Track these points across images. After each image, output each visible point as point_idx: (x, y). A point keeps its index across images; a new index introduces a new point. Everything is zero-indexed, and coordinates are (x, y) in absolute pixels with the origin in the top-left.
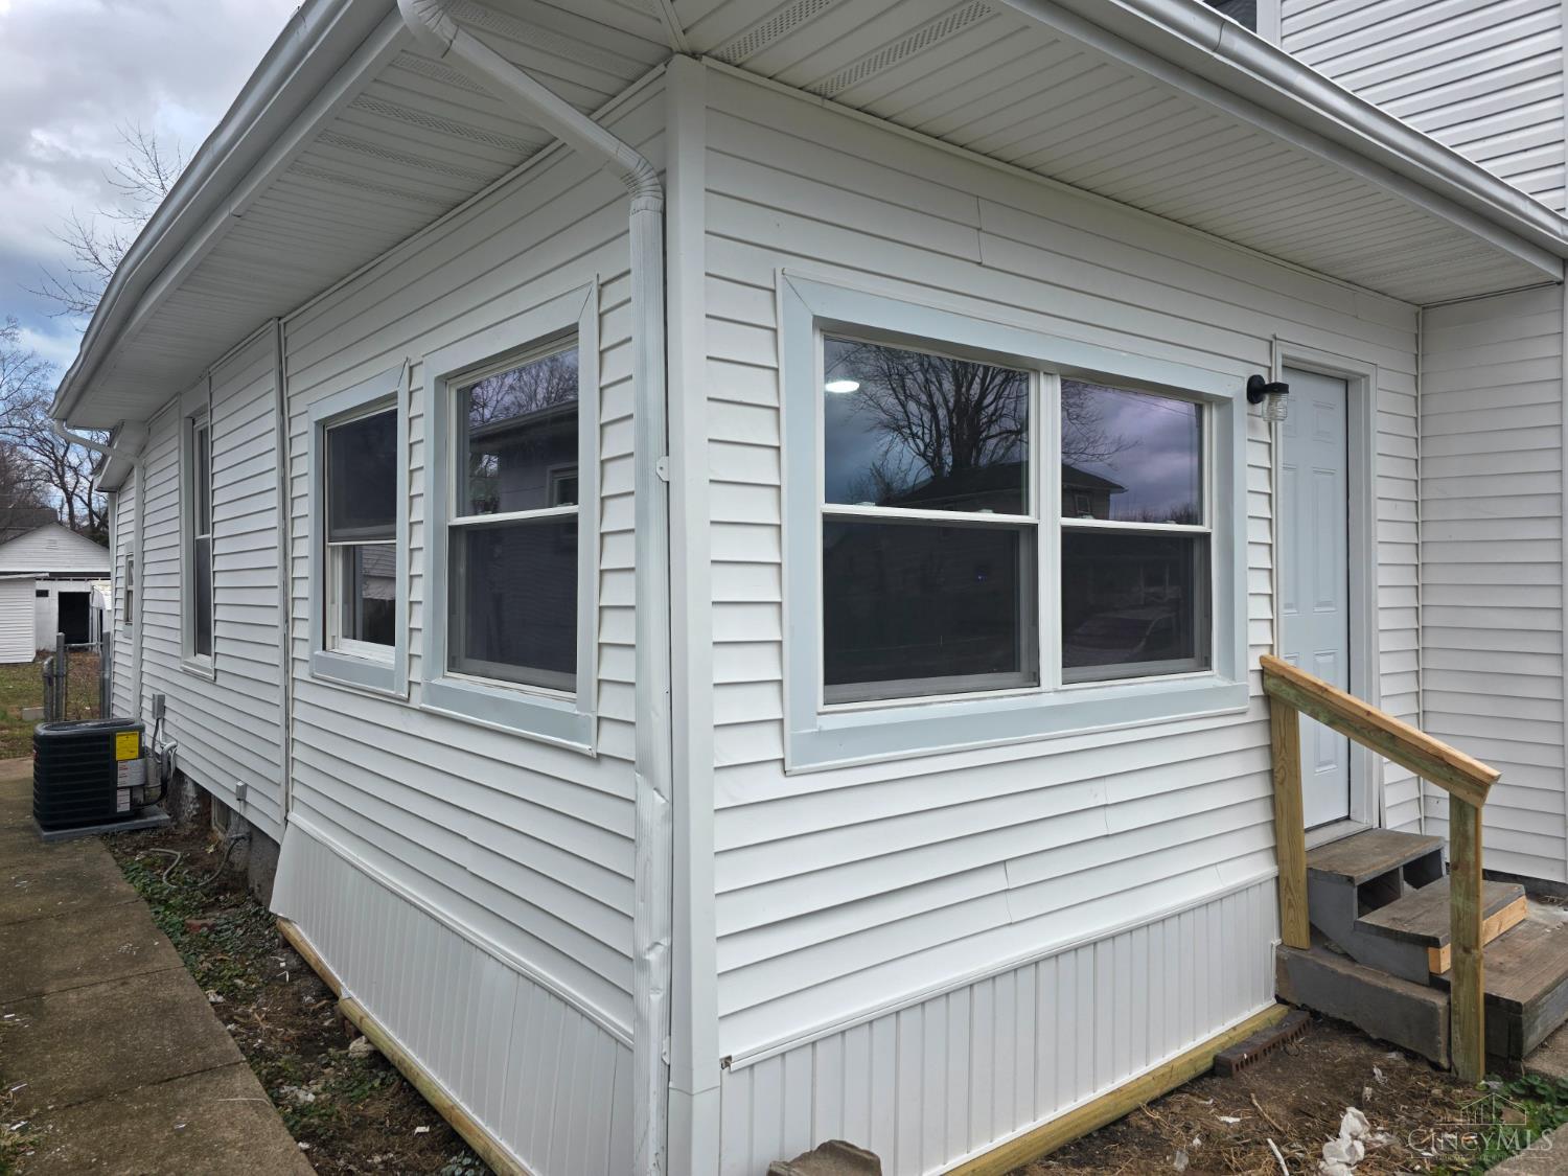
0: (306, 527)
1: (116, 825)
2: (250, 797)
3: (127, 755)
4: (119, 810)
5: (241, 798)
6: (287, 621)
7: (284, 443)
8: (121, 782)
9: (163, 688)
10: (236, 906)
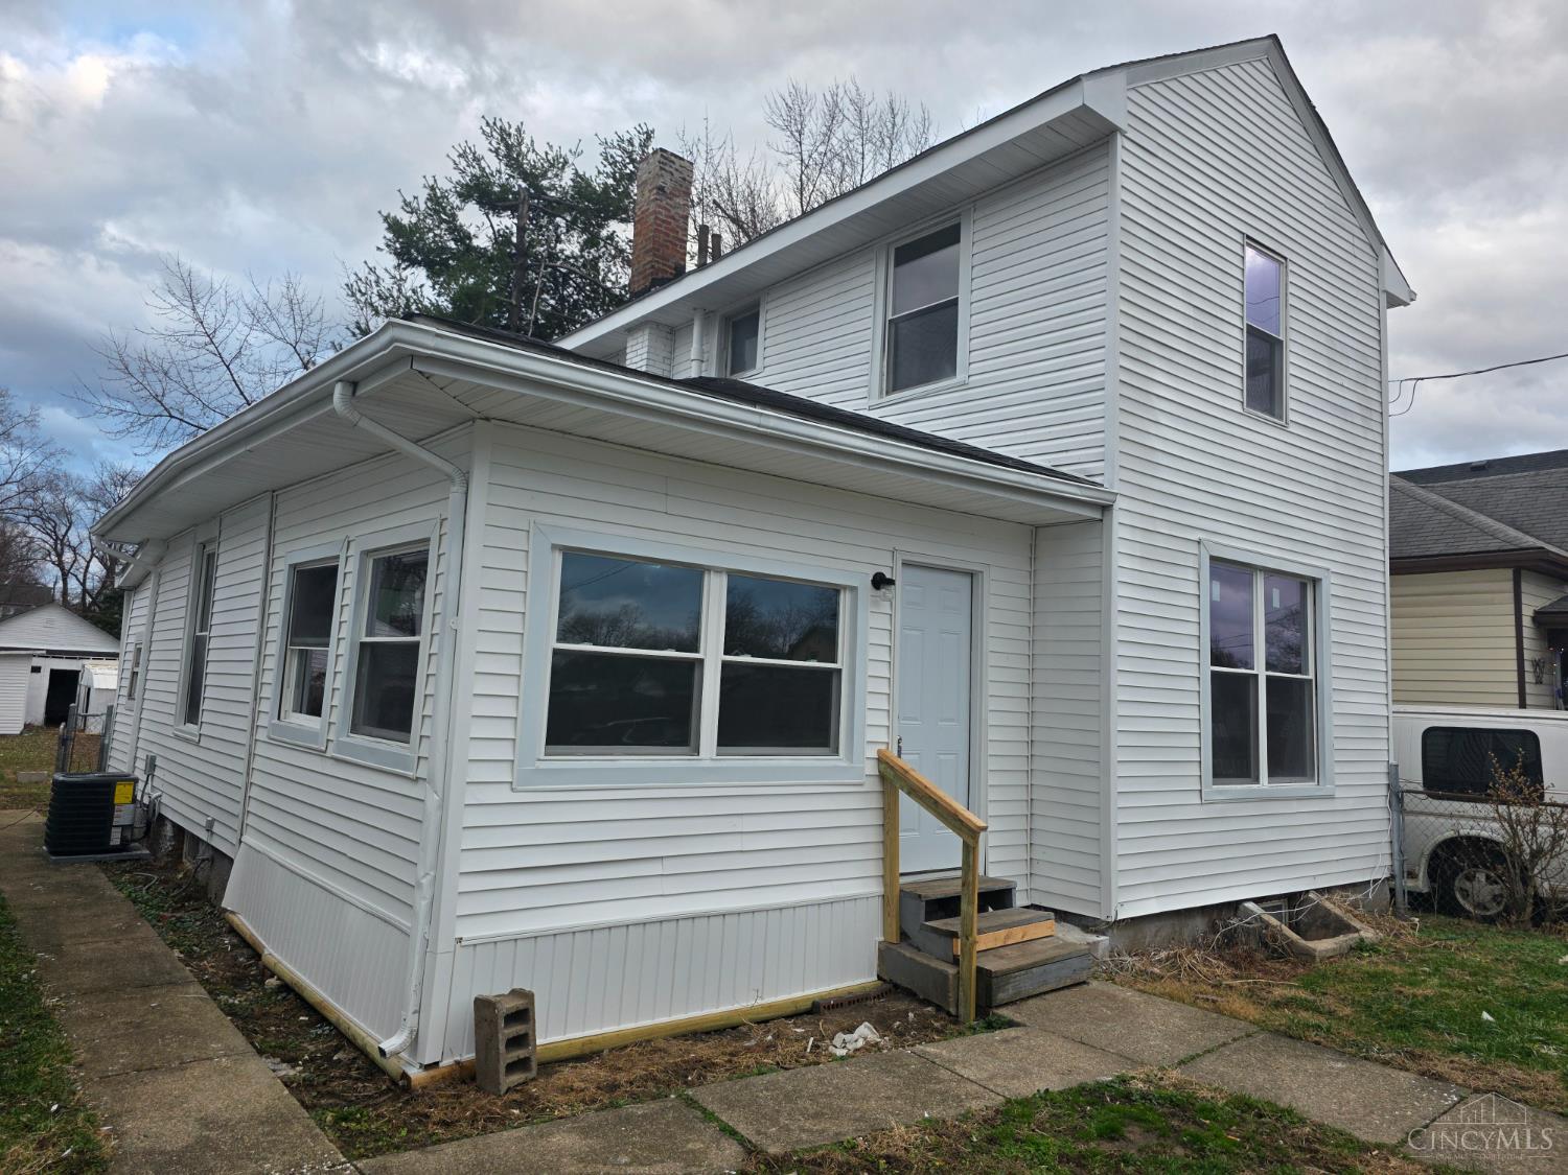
0: (276, 636)
1: (108, 855)
2: (216, 828)
3: (123, 800)
4: (112, 843)
5: (209, 830)
6: (256, 699)
7: (268, 575)
8: (116, 821)
9: (155, 750)
10: (196, 909)
